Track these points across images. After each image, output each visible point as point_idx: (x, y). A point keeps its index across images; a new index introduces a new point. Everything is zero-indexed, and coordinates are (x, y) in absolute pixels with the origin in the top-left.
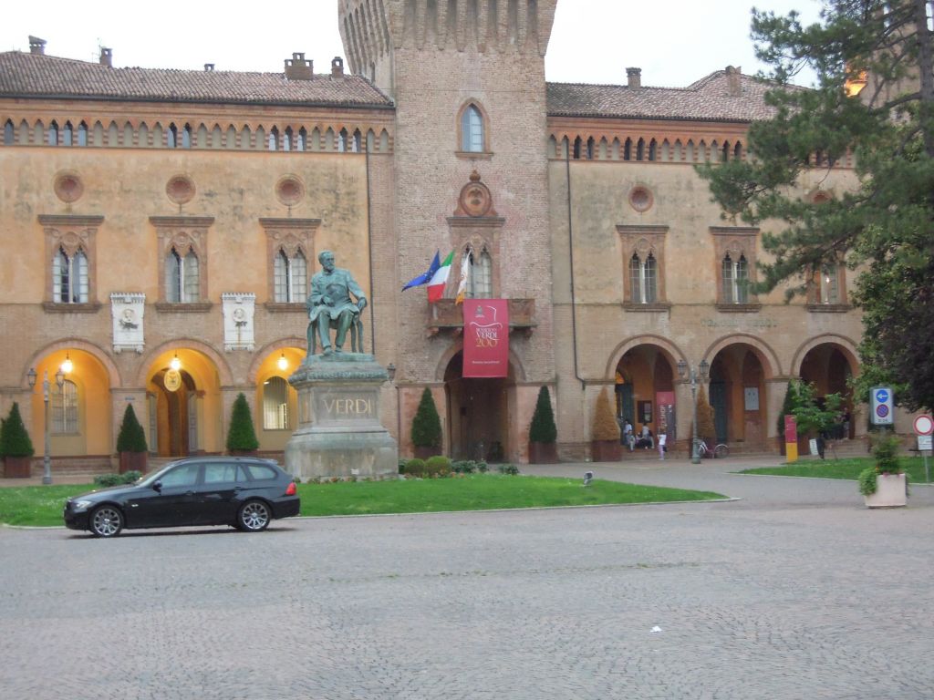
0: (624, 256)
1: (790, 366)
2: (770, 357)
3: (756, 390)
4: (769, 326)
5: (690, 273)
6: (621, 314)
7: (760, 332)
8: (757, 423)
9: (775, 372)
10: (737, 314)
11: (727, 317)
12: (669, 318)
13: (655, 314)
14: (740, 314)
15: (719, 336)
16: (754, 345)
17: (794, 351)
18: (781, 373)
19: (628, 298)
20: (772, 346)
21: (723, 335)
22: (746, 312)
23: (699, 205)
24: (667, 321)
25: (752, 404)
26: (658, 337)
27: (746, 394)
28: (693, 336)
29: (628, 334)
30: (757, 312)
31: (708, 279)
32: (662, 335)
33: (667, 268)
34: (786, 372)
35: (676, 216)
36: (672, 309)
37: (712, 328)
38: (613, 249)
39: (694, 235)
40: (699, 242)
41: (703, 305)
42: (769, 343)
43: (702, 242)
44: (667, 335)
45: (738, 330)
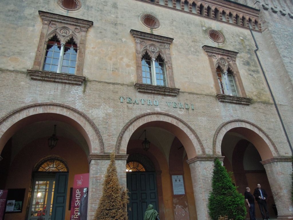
0: (42, 35)
1: (211, 146)
2: (192, 137)
3: (181, 177)
4: (188, 109)
5: (111, 59)
6: (25, 81)
7: (180, 113)
8: (185, 207)
9: (198, 151)
10: (156, 96)
11: (145, 97)
12: (84, 91)
13: (67, 86)
14: (160, 97)
15: (138, 113)
16: (175, 124)
17: (214, 132)
18: (204, 152)
19: (37, 68)
20: (193, 127)
21: (143, 112)
22: (165, 95)
23: (122, 17)
24: (81, 94)
25: (179, 189)
26: (68, 108)
27: (173, 180)
28: (110, 111)
29: (28, 101)
30: (175, 96)
31: (128, 66)
32: (72, 106)
33: (87, 52)
34: (209, 151)
35: (101, 20)
36: (88, 84)
37: (130, 106)
38: (31, 28)
39: (117, 34)
40: (121, 39)
41: (122, 85)
42: (189, 124)
43: (124, 40)
44: (78, 106)
45: (158, 110)
